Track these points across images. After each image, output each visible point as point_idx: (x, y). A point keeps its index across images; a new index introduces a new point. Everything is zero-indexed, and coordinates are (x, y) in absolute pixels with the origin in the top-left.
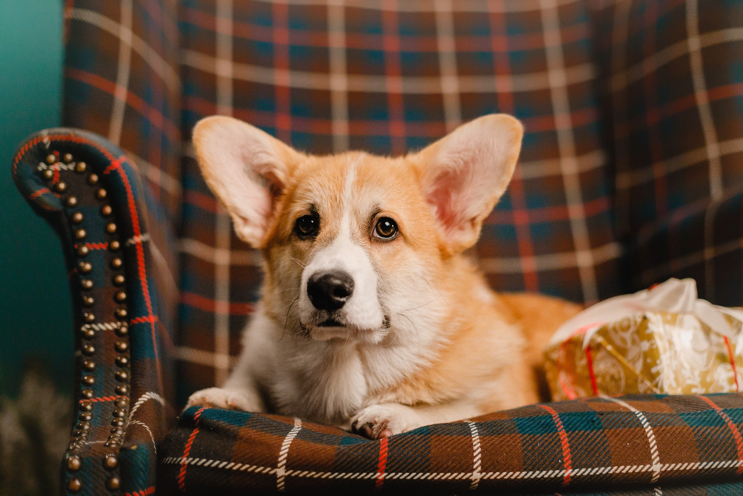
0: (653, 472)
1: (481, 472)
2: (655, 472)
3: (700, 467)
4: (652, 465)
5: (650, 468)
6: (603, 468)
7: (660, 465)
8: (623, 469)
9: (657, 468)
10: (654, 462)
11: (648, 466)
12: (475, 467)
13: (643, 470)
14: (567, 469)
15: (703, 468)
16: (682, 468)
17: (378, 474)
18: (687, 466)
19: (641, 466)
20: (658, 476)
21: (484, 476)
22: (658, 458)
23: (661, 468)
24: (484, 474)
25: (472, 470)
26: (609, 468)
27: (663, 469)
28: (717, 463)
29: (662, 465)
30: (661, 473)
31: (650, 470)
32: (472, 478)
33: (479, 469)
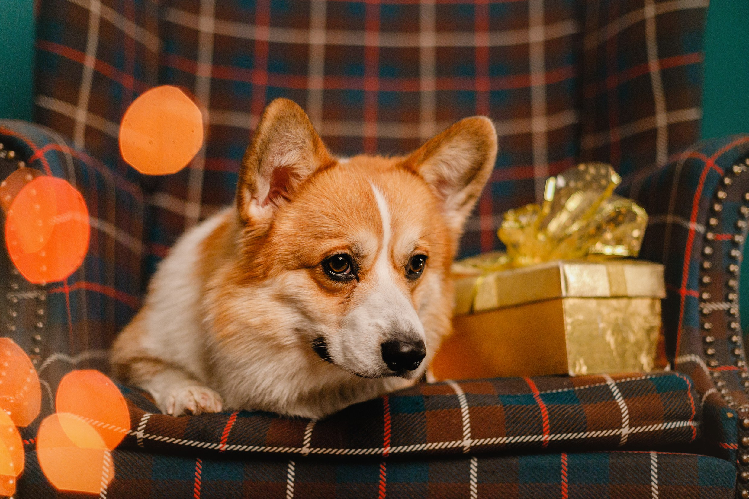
0: (463, 447)
1: (309, 448)
2: (465, 447)
3: (507, 442)
4: (463, 441)
5: (460, 443)
6: (418, 446)
7: (470, 441)
8: (436, 446)
9: (467, 443)
10: (465, 438)
11: (459, 442)
12: (305, 443)
13: (455, 446)
14: (385, 447)
15: (510, 442)
16: (490, 443)
17: (221, 445)
18: (495, 441)
19: (453, 442)
20: (469, 450)
21: (312, 451)
22: (469, 435)
23: (471, 443)
24: (312, 449)
25: (302, 446)
26: (424, 445)
27: (473, 444)
28: (523, 437)
29: (472, 441)
30: (471, 447)
31: (461, 445)
32: (302, 452)
33: (308, 445)
